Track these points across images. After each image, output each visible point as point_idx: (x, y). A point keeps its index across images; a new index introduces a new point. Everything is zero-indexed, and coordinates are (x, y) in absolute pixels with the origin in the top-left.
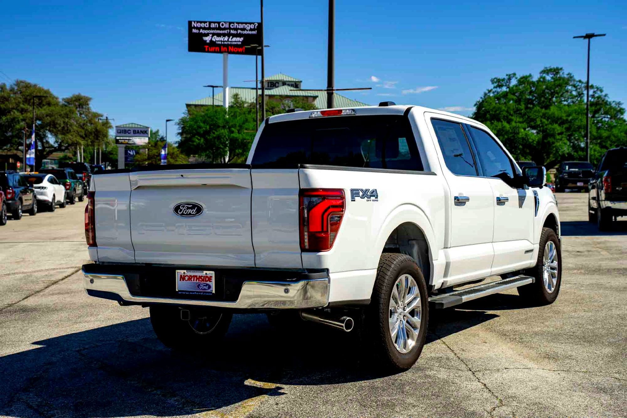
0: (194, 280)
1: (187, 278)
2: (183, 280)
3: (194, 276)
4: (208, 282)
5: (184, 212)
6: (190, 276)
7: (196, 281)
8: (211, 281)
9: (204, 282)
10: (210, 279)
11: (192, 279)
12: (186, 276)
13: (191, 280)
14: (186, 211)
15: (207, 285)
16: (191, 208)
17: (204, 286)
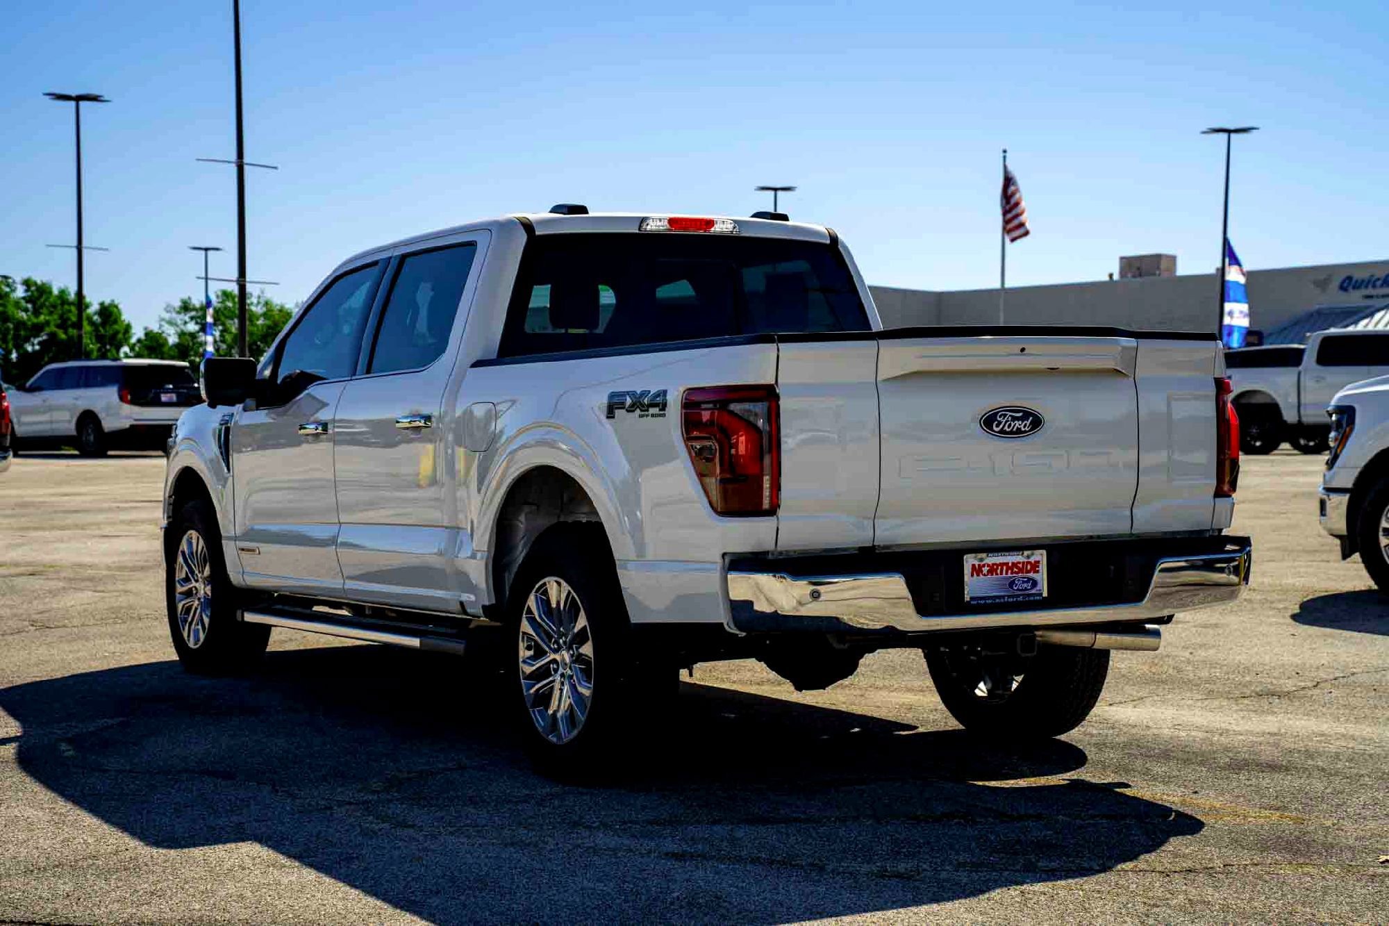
0: (1001, 573)
1: (985, 570)
2: (978, 575)
3: (1002, 565)
4: (1031, 575)
5: (1006, 428)
6: (993, 564)
7: (1007, 573)
8: (1038, 572)
9: (1025, 575)
10: (1035, 567)
11: (999, 571)
12: (984, 566)
13: (997, 574)
14: (1010, 425)
15: (1029, 579)
16: (1022, 419)
17: (1024, 582)
